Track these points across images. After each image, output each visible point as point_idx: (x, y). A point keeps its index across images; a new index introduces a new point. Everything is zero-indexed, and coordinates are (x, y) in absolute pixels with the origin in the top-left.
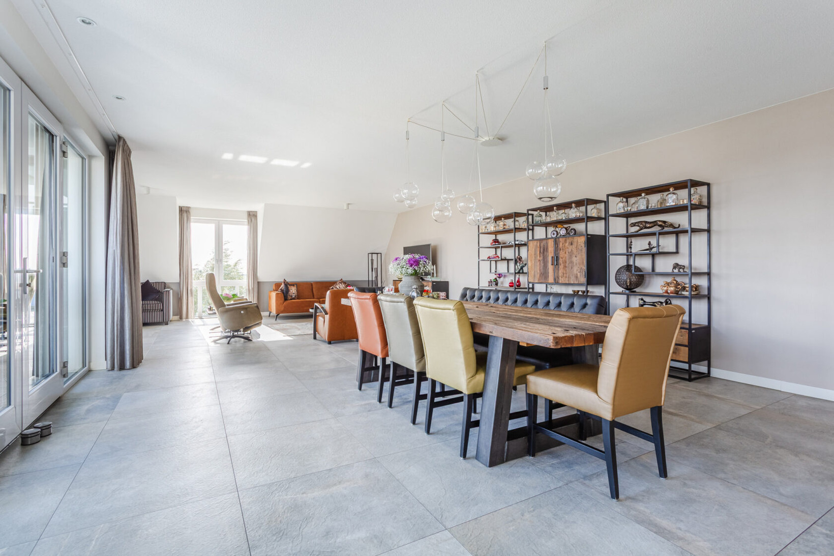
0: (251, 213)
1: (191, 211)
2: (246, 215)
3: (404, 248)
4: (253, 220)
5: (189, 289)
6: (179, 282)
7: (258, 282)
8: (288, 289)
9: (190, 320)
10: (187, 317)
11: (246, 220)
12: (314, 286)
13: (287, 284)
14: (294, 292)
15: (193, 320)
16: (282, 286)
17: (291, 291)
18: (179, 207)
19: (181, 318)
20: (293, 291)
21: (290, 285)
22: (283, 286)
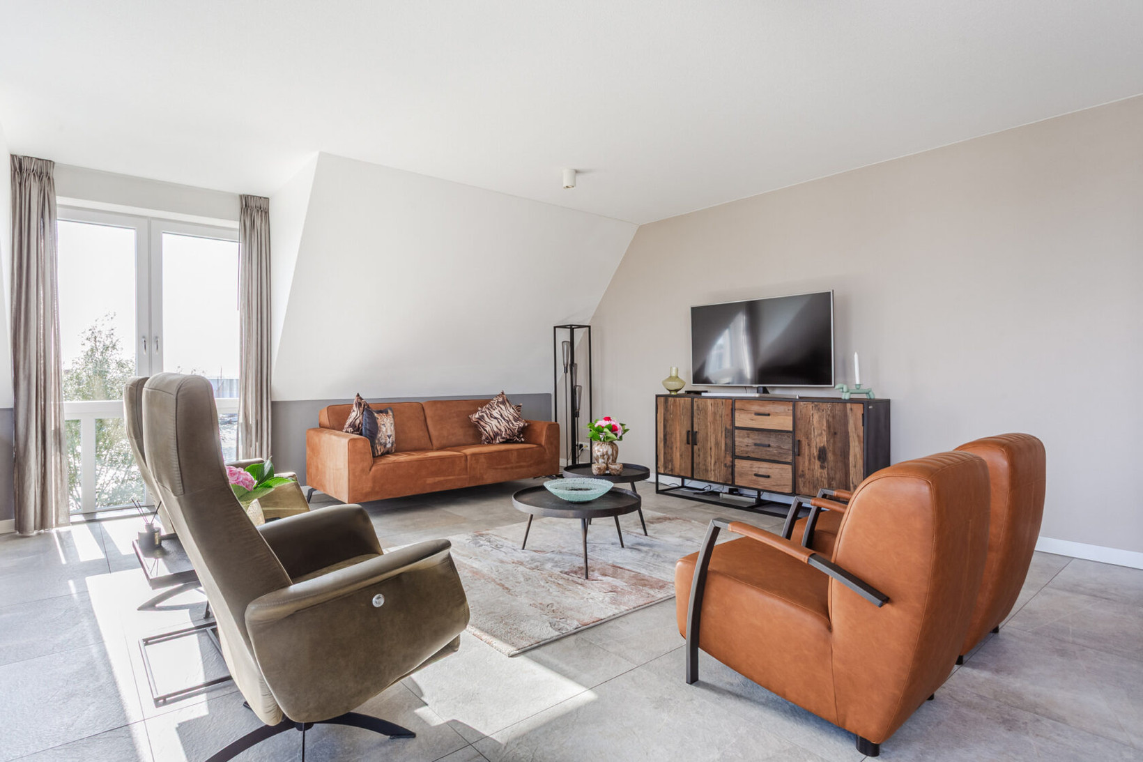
0: (252, 203)
1: (56, 175)
2: (236, 208)
3: (693, 309)
4: (258, 222)
5: (51, 428)
6: (11, 405)
7: (274, 404)
8: (376, 423)
9: (54, 531)
10: (43, 523)
11: (236, 225)
12: (428, 412)
13: (370, 411)
14: (389, 433)
15: (63, 529)
16: (353, 415)
17: (384, 429)
18: (13, 156)
19: (20, 527)
20: (387, 426)
21: (380, 412)
22: (355, 415)
